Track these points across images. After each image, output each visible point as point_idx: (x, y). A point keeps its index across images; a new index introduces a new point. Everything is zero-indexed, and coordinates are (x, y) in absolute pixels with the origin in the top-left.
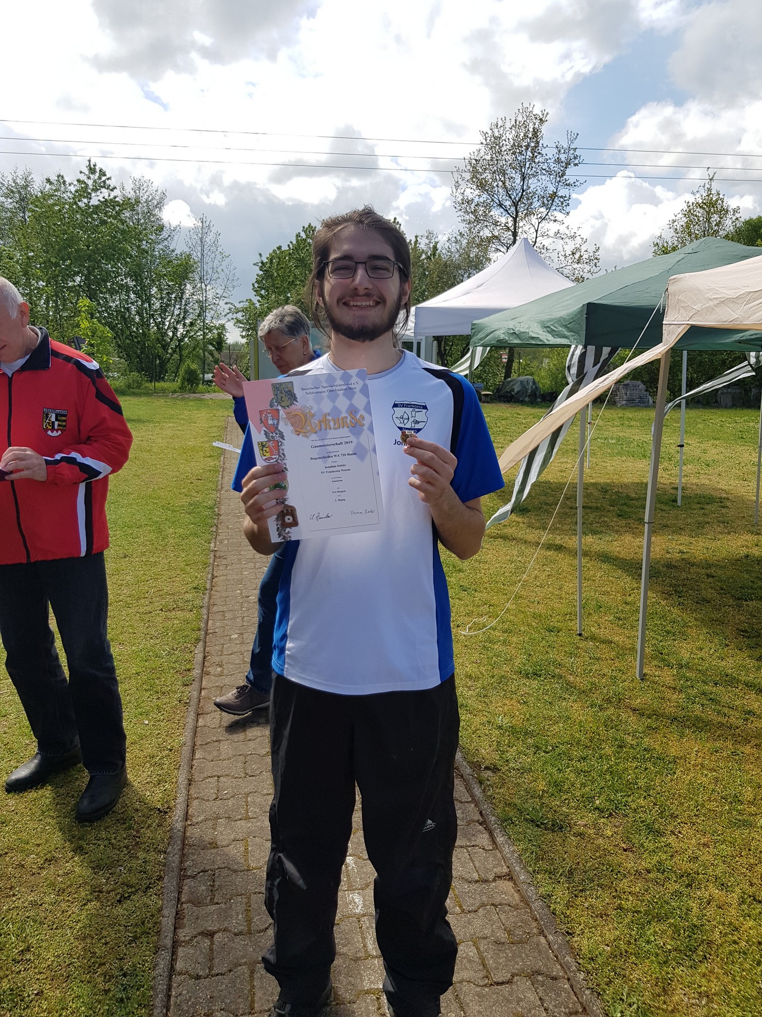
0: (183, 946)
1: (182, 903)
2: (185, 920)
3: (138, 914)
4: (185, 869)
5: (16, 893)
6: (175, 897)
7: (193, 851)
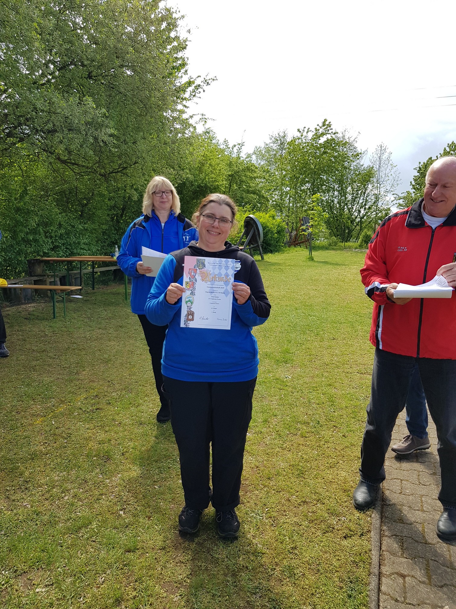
0: (385, 577)
1: (383, 551)
2: (386, 562)
3: (357, 548)
4: (384, 530)
5: (287, 515)
6: (379, 545)
7: (388, 521)
